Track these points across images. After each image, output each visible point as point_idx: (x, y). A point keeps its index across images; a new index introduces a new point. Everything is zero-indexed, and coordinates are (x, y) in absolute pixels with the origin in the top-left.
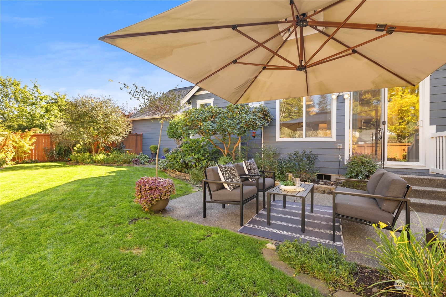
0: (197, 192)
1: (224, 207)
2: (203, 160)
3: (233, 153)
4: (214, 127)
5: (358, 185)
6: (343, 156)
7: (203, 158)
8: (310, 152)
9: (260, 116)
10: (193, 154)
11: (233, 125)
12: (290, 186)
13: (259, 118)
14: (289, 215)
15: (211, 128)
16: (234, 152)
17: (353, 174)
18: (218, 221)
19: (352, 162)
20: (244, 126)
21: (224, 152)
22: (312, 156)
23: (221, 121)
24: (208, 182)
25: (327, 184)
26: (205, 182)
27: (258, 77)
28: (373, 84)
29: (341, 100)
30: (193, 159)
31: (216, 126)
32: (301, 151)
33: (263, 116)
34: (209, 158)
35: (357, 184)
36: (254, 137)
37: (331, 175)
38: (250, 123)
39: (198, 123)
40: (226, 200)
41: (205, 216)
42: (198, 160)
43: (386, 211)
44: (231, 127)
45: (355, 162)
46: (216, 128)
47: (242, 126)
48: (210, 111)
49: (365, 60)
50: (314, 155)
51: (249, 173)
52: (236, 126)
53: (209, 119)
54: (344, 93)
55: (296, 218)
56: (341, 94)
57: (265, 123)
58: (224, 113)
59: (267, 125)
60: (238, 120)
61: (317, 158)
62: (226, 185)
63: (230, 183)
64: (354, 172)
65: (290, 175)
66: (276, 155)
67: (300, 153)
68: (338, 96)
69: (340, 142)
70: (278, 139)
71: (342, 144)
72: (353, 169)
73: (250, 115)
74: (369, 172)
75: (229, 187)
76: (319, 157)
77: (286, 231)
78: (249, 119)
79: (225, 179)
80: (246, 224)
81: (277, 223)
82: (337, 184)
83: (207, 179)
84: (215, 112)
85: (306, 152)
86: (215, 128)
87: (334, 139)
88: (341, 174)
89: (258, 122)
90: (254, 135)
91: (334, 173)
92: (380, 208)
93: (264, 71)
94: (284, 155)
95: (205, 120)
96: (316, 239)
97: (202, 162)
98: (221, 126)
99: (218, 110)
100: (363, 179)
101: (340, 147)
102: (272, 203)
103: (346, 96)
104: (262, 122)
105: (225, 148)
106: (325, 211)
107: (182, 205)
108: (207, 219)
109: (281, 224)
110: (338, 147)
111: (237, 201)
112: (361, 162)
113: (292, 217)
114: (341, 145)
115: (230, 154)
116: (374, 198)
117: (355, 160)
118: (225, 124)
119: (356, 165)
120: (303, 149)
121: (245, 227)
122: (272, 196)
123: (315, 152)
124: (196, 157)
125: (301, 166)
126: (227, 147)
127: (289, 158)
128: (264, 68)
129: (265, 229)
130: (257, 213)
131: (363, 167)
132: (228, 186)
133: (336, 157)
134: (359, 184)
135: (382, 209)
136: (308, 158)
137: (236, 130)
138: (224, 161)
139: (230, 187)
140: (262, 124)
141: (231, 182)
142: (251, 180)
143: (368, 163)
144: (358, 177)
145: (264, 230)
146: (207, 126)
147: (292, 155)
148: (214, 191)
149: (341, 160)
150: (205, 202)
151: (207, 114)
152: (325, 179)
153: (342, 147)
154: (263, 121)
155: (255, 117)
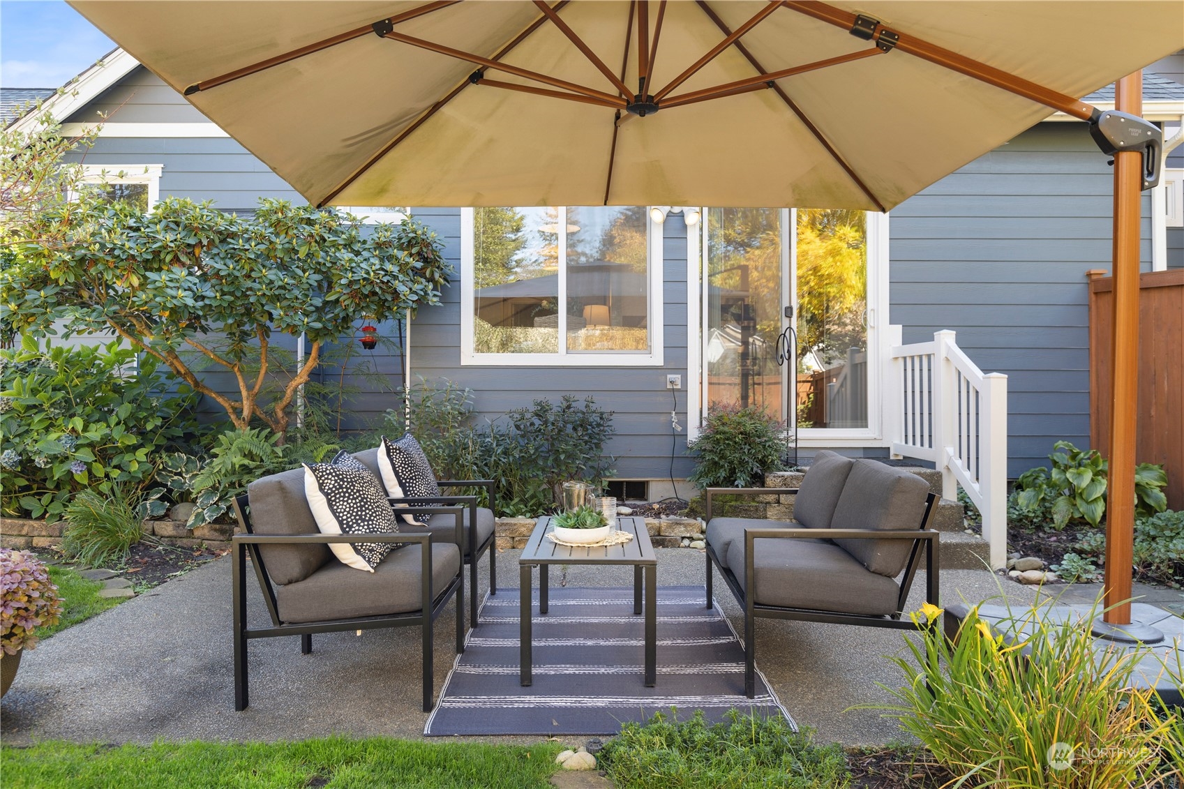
0: (132, 603)
1: (307, 649)
2: (134, 449)
3: (280, 414)
4: (203, 298)
5: (735, 507)
6: (681, 417)
7: (133, 440)
8: (589, 403)
9: (407, 263)
10: (78, 423)
11: (296, 292)
12: (591, 527)
13: (403, 268)
14: (574, 637)
15: (190, 302)
16: (283, 410)
17: (722, 474)
18: (314, 713)
19: (717, 433)
20: (344, 299)
21: (238, 412)
22: (595, 418)
23: (237, 274)
24: (256, 547)
25: (643, 514)
26: (242, 546)
27: (445, 109)
28: (794, 191)
29: (676, 229)
30: (77, 448)
31: (210, 294)
32: (555, 401)
33: (419, 265)
34: (158, 440)
35: (733, 503)
36: (370, 345)
37: (648, 482)
38: (369, 288)
39: (118, 272)
40: (349, 615)
41: (242, 702)
42: (104, 452)
43: (880, 574)
44: (285, 303)
45: (724, 433)
46: (215, 304)
47: (333, 298)
48: (177, 224)
49: (790, 113)
50: (602, 414)
51: (405, 492)
52: (307, 296)
53: (176, 259)
54: (685, 209)
55: (602, 643)
56: (677, 210)
57: (426, 293)
58: (249, 240)
59: (435, 299)
60: (317, 271)
61: (610, 423)
62: (344, 552)
63: (363, 539)
64: (723, 466)
65: (578, 488)
66: (467, 417)
67: (555, 409)
68: (670, 214)
69: (675, 370)
70: (470, 356)
71: (679, 376)
72: (721, 458)
73: (366, 254)
74: (763, 462)
75: (364, 558)
76: (618, 422)
77: (598, 693)
78: (368, 273)
79: (341, 523)
80: (442, 700)
81: (553, 673)
82: (670, 507)
83: (250, 531)
84: (211, 228)
85: (574, 404)
86: (207, 301)
87: (656, 358)
88: (676, 477)
89: (402, 288)
90: (368, 336)
91: (657, 474)
92: (868, 569)
93: (473, 88)
94: (495, 416)
95: (154, 262)
96: (699, 698)
97: (128, 457)
98: (238, 294)
99: (222, 224)
100: (746, 486)
101: (675, 387)
102: (485, 600)
103: (692, 217)
104: (416, 287)
105: (244, 393)
106: (673, 602)
107: (87, 672)
108: (258, 711)
109: (567, 672)
110: (669, 386)
111: (402, 609)
112: (741, 433)
113: (590, 643)
114: (677, 377)
115: (263, 416)
116: (829, 541)
117: (726, 429)
118: (256, 286)
119: (729, 444)
120: (564, 394)
121: (443, 711)
122: (536, 572)
123: (604, 403)
124: (96, 433)
125: (562, 457)
126: (250, 388)
127: (518, 427)
128: (477, 78)
129: (522, 702)
130: (460, 648)
131: (749, 450)
132: (357, 551)
133: (663, 418)
134: (738, 503)
135: (872, 570)
136: (583, 424)
137: (306, 314)
138: (241, 450)
139: (368, 554)
140: (416, 293)
141: (370, 535)
142: (416, 519)
143: (759, 437)
144: (736, 483)
145: (521, 706)
146: (169, 291)
147: (528, 416)
148: (290, 582)
149: (679, 429)
150: (242, 636)
151: (170, 237)
152: (629, 496)
153: (679, 387)
154: (418, 283)
155: (389, 267)
